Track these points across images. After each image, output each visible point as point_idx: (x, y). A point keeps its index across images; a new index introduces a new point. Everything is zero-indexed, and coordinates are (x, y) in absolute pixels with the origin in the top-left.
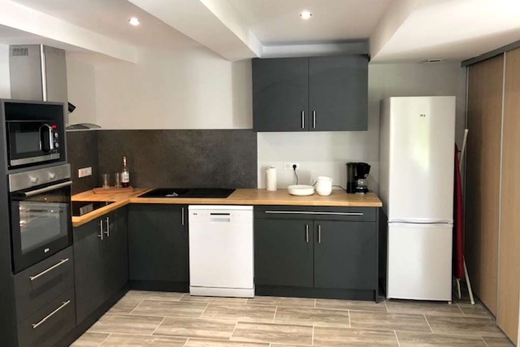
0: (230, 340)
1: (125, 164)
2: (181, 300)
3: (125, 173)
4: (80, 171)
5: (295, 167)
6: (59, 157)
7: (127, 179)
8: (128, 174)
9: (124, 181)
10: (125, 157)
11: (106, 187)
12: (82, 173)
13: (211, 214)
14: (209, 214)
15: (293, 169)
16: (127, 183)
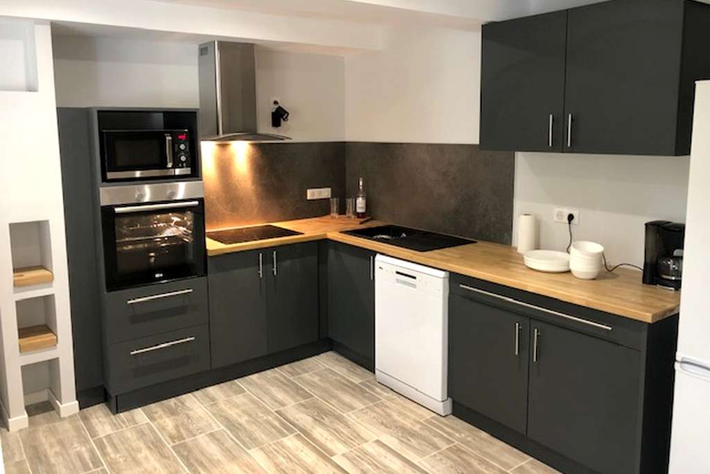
0: (333, 458)
1: (361, 188)
2: (361, 383)
3: (360, 199)
4: (309, 192)
5: (571, 217)
6: (190, 173)
7: (362, 208)
8: (364, 201)
9: (359, 210)
10: (361, 179)
11: (335, 215)
12: (313, 194)
13: (398, 273)
14: (395, 272)
15: (567, 221)
16: (362, 214)
